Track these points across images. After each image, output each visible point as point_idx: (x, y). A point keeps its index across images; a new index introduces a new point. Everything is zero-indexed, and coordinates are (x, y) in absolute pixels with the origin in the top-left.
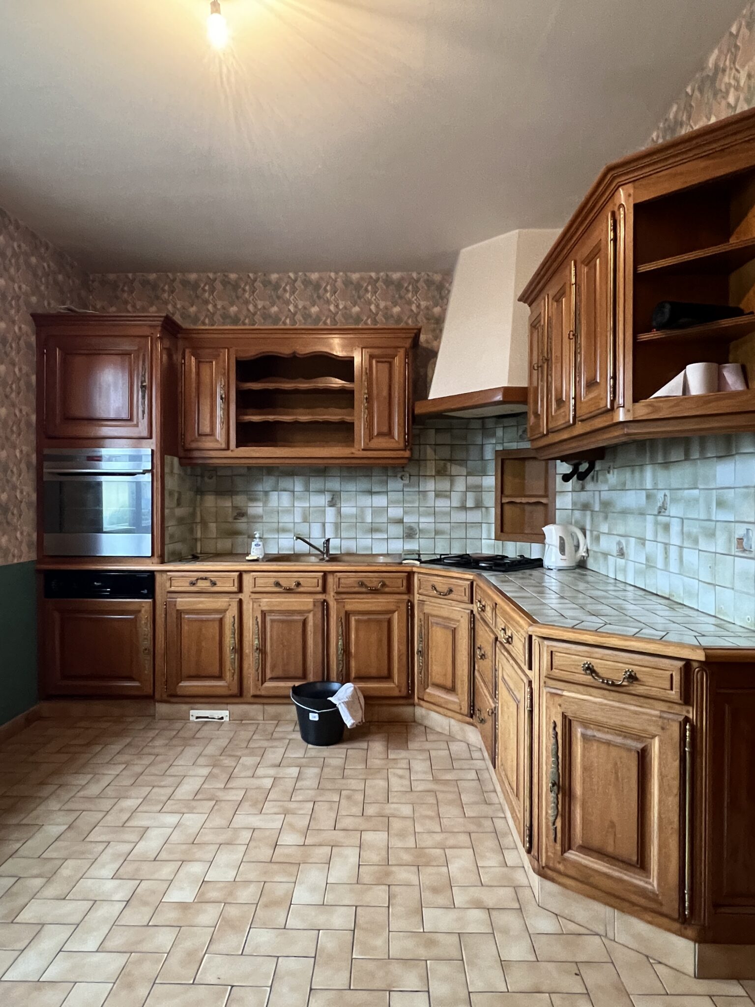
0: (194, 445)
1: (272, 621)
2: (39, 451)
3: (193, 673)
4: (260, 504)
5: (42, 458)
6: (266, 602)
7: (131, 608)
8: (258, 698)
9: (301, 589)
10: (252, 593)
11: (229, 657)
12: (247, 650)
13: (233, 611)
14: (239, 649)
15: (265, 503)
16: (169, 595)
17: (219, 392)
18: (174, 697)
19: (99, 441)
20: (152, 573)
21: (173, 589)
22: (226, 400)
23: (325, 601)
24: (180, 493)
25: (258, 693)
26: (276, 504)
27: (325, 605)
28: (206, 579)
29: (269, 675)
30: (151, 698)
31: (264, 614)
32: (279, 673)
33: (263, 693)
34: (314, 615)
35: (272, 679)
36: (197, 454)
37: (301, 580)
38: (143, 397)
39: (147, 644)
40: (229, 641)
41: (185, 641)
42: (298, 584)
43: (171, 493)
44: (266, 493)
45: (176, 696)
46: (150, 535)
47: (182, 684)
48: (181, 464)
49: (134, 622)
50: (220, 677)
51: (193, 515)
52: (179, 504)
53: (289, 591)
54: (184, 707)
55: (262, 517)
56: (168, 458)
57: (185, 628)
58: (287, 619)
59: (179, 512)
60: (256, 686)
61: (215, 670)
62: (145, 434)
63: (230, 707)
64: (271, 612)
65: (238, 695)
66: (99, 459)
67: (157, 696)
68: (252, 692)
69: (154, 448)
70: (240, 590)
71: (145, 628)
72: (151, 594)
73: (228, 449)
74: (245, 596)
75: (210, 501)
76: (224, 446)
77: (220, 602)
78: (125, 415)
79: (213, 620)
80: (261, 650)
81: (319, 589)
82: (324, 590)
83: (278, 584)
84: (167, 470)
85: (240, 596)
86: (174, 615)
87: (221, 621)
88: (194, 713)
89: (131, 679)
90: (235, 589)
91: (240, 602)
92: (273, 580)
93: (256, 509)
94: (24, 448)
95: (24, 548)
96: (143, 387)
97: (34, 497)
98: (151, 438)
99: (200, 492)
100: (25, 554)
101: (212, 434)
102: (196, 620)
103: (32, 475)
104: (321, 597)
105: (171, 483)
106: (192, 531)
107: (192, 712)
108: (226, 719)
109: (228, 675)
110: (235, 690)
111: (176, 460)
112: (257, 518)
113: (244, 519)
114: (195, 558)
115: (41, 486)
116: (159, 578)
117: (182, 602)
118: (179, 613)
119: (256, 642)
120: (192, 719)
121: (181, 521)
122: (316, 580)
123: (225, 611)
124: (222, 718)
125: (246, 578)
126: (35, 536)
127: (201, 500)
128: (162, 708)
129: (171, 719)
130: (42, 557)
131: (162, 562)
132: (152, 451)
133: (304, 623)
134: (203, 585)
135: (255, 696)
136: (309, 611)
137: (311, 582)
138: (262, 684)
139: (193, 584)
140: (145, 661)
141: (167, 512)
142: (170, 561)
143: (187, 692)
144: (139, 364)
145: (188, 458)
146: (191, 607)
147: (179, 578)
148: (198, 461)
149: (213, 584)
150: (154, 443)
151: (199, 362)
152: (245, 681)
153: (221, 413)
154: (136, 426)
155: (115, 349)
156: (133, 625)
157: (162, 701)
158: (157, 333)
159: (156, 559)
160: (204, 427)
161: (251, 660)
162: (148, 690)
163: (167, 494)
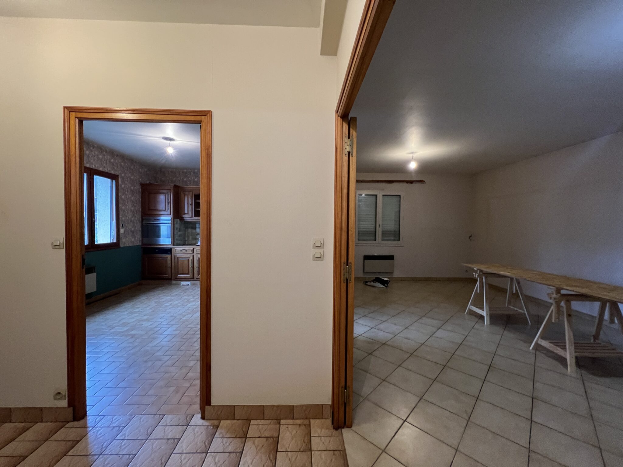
0: (183, 216)
2: (142, 218)
3: (181, 273)
5: (143, 220)
6: (199, 256)
7: (166, 257)
10: (196, 253)
11: (190, 269)
12: (195, 267)
13: (191, 258)
14: (193, 267)
16: (175, 254)
17: (190, 202)
18: (177, 279)
19: (159, 215)
20: (171, 248)
21: (176, 252)
22: (192, 205)
24: (180, 228)
30: (171, 279)
31: (199, 259)
36: (184, 218)
38: (169, 204)
39: (170, 266)
40: (191, 265)
41: (179, 266)
43: (177, 228)
45: (177, 278)
46: (170, 239)
47: (178, 276)
48: (180, 221)
50: (188, 274)
51: (185, 233)
52: (179, 231)
54: (180, 281)
56: (176, 220)
57: (179, 262)
59: (179, 233)
61: (187, 272)
62: (169, 214)
63: (191, 281)
66: (158, 220)
67: (172, 279)
68: (196, 277)
69: (171, 217)
71: (169, 262)
72: (171, 253)
73: (192, 217)
74: (194, 254)
75: (190, 230)
76: (191, 216)
77: (188, 255)
78: (164, 209)
79: (187, 260)
80: (199, 267)
84: (175, 223)
85: (193, 254)
88: (182, 283)
89: (166, 274)
90: (192, 252)
91: (193, 255)
94: (138, 218)
95: (138, 242)
96: (169, 202)
97: (141, 229)
98: (171, 214)
99: (187, 228)
100: (139, 243)
101: (188, 213)
102: (182, 260)
103: (140, 224)
105: (177, 226)
106: (184, 238)
107: (181, 283)
108: (190, 284)
109: (190, 273)
110: (192, 277)
111: (178, 220)
114: (184, 245)
115: (142, 226)
116: (173, 250)
117: (178, 255)
118: (178, 258)
119: (197, 265)
120: (181, 284)
121: (180, 235)
125: (195, 250)
126: (141, 239)
127: (187, 230)
128: (174, 282)
129: (176, 284)
130: (143, 244)
131: (174, 245)
132: (171, 218)
134: (184, 251)
135: (197, 279)
138: (198, 276)
139: (181, 251)
140: (169, 270)
141: (175, 233)
142: (176, 245)
143: (180, 278)
144: (168, 196)
145: (182, 219)
146: (181, 257)
147: (178, 250)
148: (185, 220)
149: (187, 251)
150: (171, 216)
151: (185, 195)
152: (194, 275)
153: (190, 208)
154: (167, 212)
155: (161, 192)
156: (166, 261)
157: (174, 280)
158: (172, 189)
159: (172, 245)
160: (186, 212)
161: (196, 269)
162: (170, 277)
163: (175, 229)
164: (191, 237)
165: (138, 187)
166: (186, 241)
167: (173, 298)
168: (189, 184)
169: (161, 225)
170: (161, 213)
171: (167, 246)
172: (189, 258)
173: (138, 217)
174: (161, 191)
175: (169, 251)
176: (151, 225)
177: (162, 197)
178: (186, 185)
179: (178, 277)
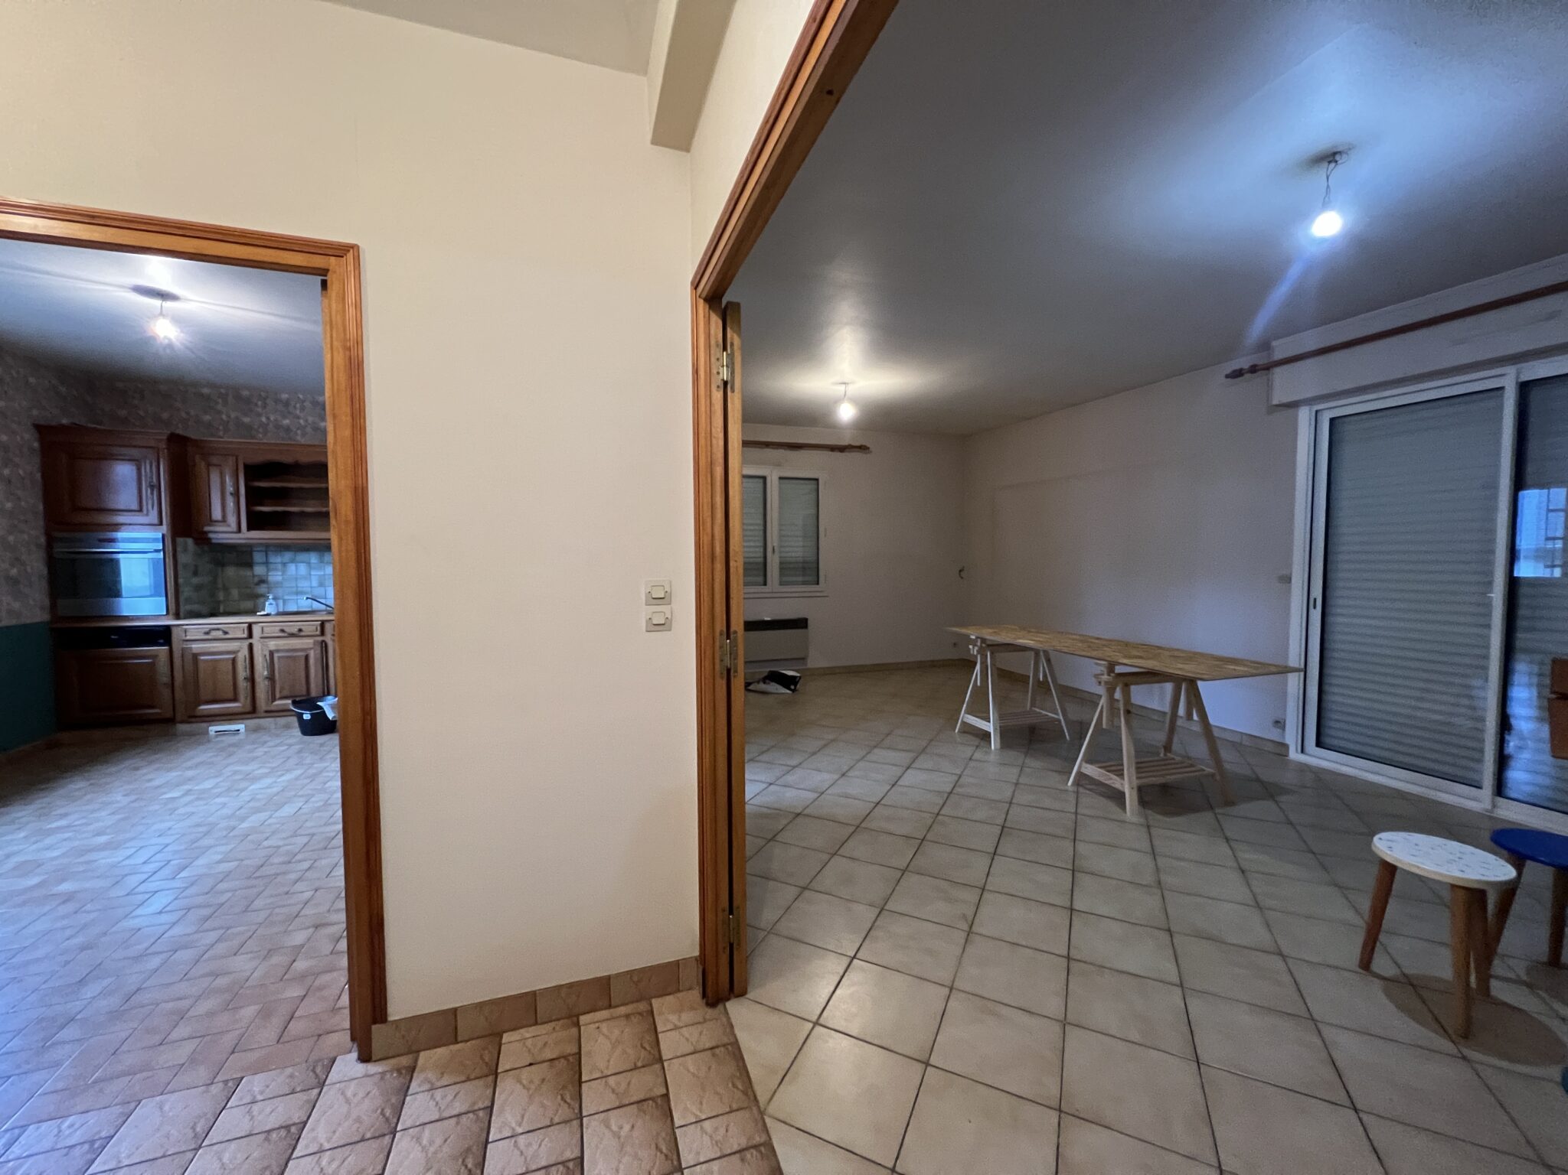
0: (207, 529)
1: (279, 658)
2: (48, 535)
3: (210, 698)
4: (280, 573)
5: (51, 541)
6: (272, 644)
7: (151, 653)
8: (270, 713)
9: (302, 634)
10: (261, 638)
11: (243, 684)
12: (259, 679)
13: (245, 652)
14: (252, 679)
15: (284, 572)
16: (185, 643)
17: (230, 488)
18: (194, 717)
19: (116, 527)
20: (168, 628)
21: (188, 638)
22: (236, 494)
23: (323, 641)
24: (196, 566)
25: (269, 709)
26: (294, 573)
27: (324, 646)
28: (218, 629)
29: (278, 696)
30: (171, 721)
31: (272, 653)
32: (286, 693)
33: (273, 708)
34: (315, 651)
35: (282, 698)
36: (211, 535)
37: (303, 628)
38: (152, 494)
39: (165, 679)
40: (242, 673)
41: (201, 675)
42: (300, 630)
43: (185, 566)
44: (284, 564)
46: (164, 599)
47: (201, 707)
48: (197, 543)
49: (153, 664)
50: (235, 699)
51: (214, 582)
52: (195, 573)
53: (292, 635)
54: (204, 725)
55: (282, 583)
56: (180, 540)
57: (201, 666)
58: (291, 657)
59: (195, 580)
60: (267, 704)
61: (230, 695)
62: (156, 521)
63: (246, 721)
64: (278, 651)
65: (252, 711)
66: (113, 540)
67: (179, 717)
68: (265, 708)
69: (165, 532)
70: (250, 636)
71: (163, 668)
72: (169, 643)
73: (239, 530)
74: (254, 641)
75: (231, 571)
76: (235, 530)
77: (233, 646)
78: (133, 508)
79: (227, 659)
80: (271, 678)
81: (318, 633)
82: (323, 633)
83: (282, 631)
84: (179, 549)
85: (250, 641)
86: (191, 657)
87: (234, 661)
88: (213, 729)
89: (152, 707)
90: (245, 635)
91: (251, 646)
92: (278, 628)
93: (275, 577)
94: (33, 534)
95: (38, 611)
96: (152, 486)
97: (45, 572)
98: (161, 523)
99: (221, 564)
100: (39, 616)
101: (224, 520)
102: (212, 660)
103: (43, 554)
104: (320, 639)
105: (185, 558)
106: (213, 595)
107: (210, 728)
108: (243, 730)
109: (242, 697)
110: (249, 708)
111: (189, 541)
112: (278, 584)
113: (265, 585)
114: (213, 615)
115: (51, 561)
116: (175, 631)
117: (196, 647)
118: (195, 656)
119: (266, 673)
120: (212, 733)
121: (198, 588)
122: (314, 628)
123: (238, 651)
124: (239, 730)
125: (256, 630)
126: (47, 602)
127: (222, 571)
128: (183, 728)
129: (191, 734)
130: (56, 617)
131: (177, 616)
132: (163, 536)
133: (307, 658)
134: (217, 634)
135: (266, 712)
136: (311, 649)
137: (311, 628)
138: (273, 702)
139: (207, 633)
140: (166, 693)
141: (181, 581)
142: (185, 618)
143: (205, 713)
144: (146, 468)
145: (202, 539)
146: (202, 651)
147: (193, 631)
148: (214, 541)
149: (226, 633)
150: (164, 529)
151: (209, 465)
152: (258, 702)
153: (232, 504)
154: (147, 515)
155: (121, 455)
156: (152, 666)
157: (182, 722)
158: (163, 445)
159: (171, 616)
160: (217, 514)
161: (262, 686)
162: (169, 714)
163: (180, 567)
164: (235, 593)
165: (28, 438)
166: (219, 602)
167: (190, 773)
168: (221, 433)
169: (120, 556)
170: (121, 519)
171: (157, 620)
172: (235, 652)
173: (34, 532)
174: (116, 450)
175: (162, 635)
176: (86, 556)
177: (123, 472)
178: (212, 435)
179: (198, 713)
